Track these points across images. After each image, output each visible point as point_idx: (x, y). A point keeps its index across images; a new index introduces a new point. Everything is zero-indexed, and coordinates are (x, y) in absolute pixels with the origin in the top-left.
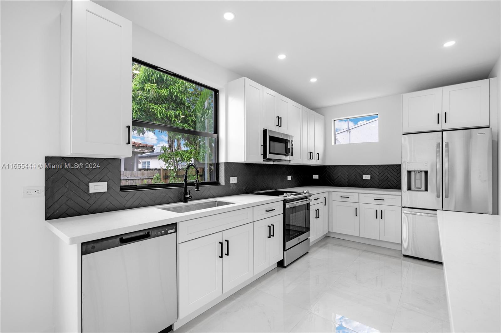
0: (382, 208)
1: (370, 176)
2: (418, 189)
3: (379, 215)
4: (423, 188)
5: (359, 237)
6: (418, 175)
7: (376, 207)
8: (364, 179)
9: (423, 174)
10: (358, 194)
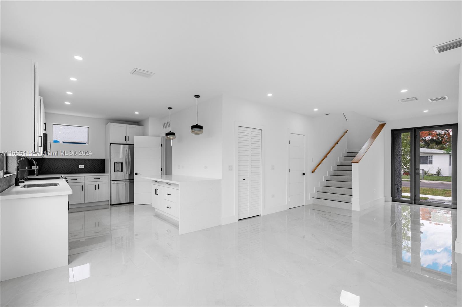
0: (98, 183)
1: (84, 166)
2: (118, 171)
3: (97, 187)
4: (120, 170)
5: (84, 203)
6: (118, 164)
7: (95, 183)
8: (79, 167)
9: (120, 164)
10: (83, 177)
